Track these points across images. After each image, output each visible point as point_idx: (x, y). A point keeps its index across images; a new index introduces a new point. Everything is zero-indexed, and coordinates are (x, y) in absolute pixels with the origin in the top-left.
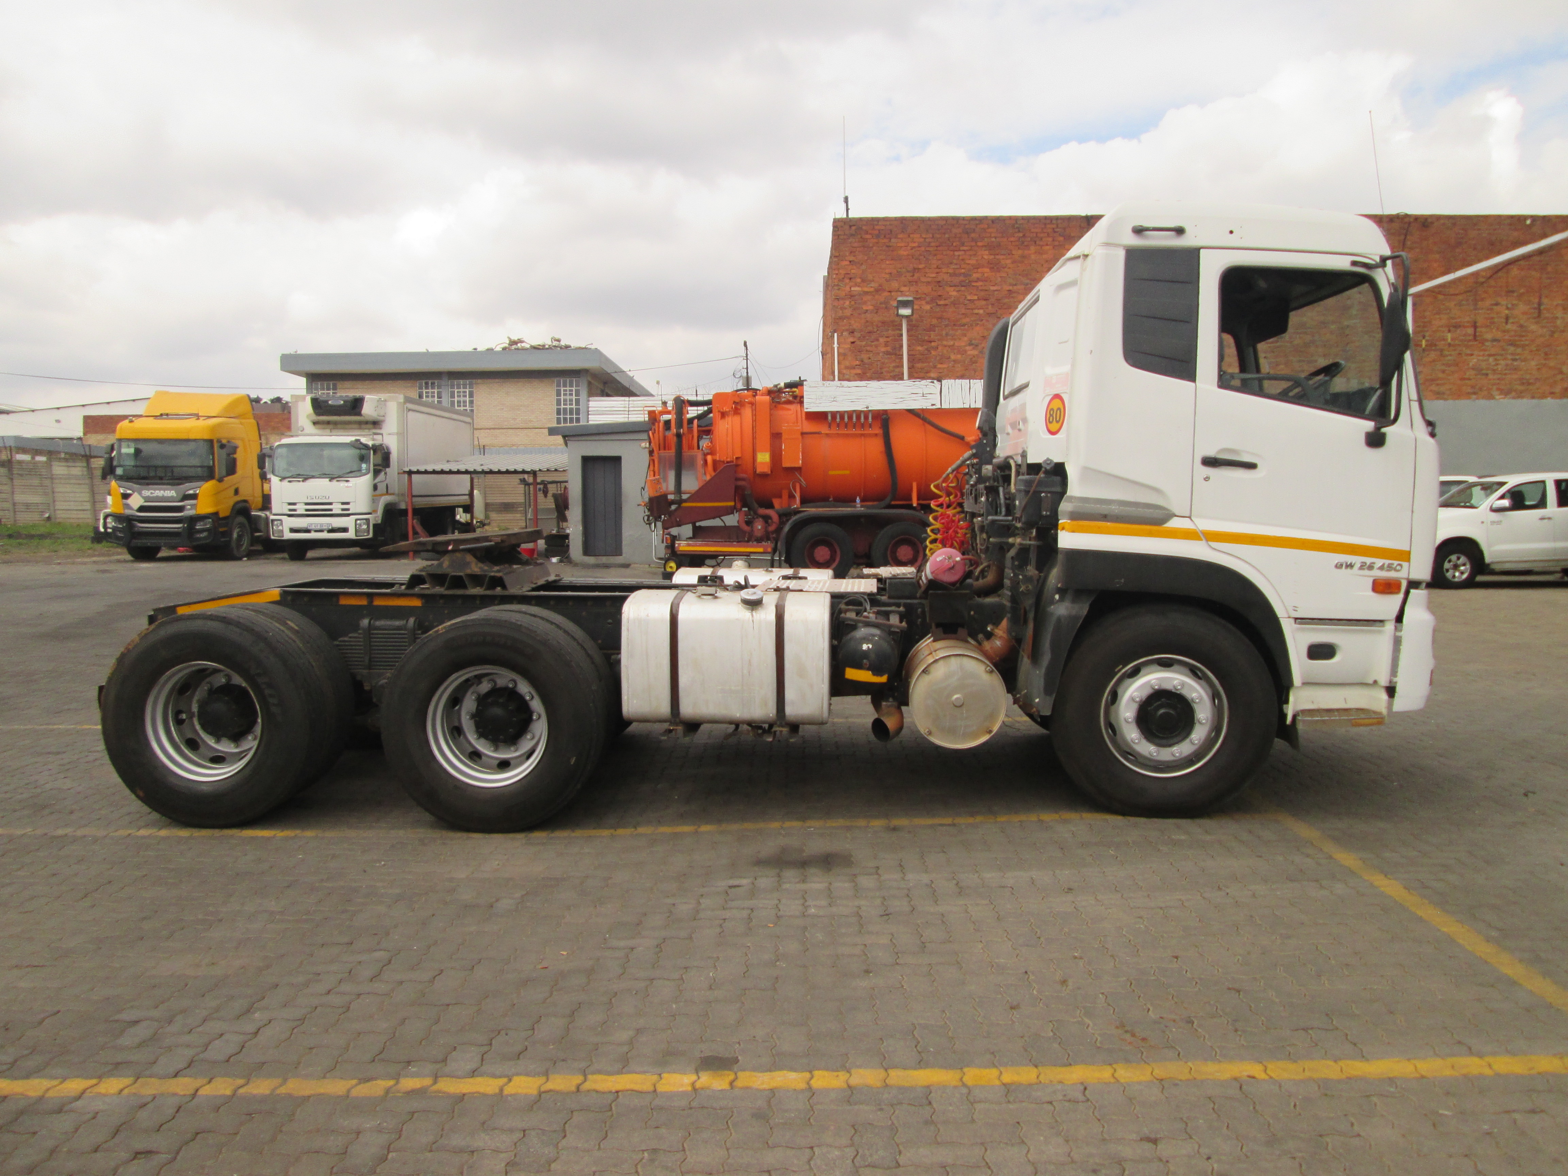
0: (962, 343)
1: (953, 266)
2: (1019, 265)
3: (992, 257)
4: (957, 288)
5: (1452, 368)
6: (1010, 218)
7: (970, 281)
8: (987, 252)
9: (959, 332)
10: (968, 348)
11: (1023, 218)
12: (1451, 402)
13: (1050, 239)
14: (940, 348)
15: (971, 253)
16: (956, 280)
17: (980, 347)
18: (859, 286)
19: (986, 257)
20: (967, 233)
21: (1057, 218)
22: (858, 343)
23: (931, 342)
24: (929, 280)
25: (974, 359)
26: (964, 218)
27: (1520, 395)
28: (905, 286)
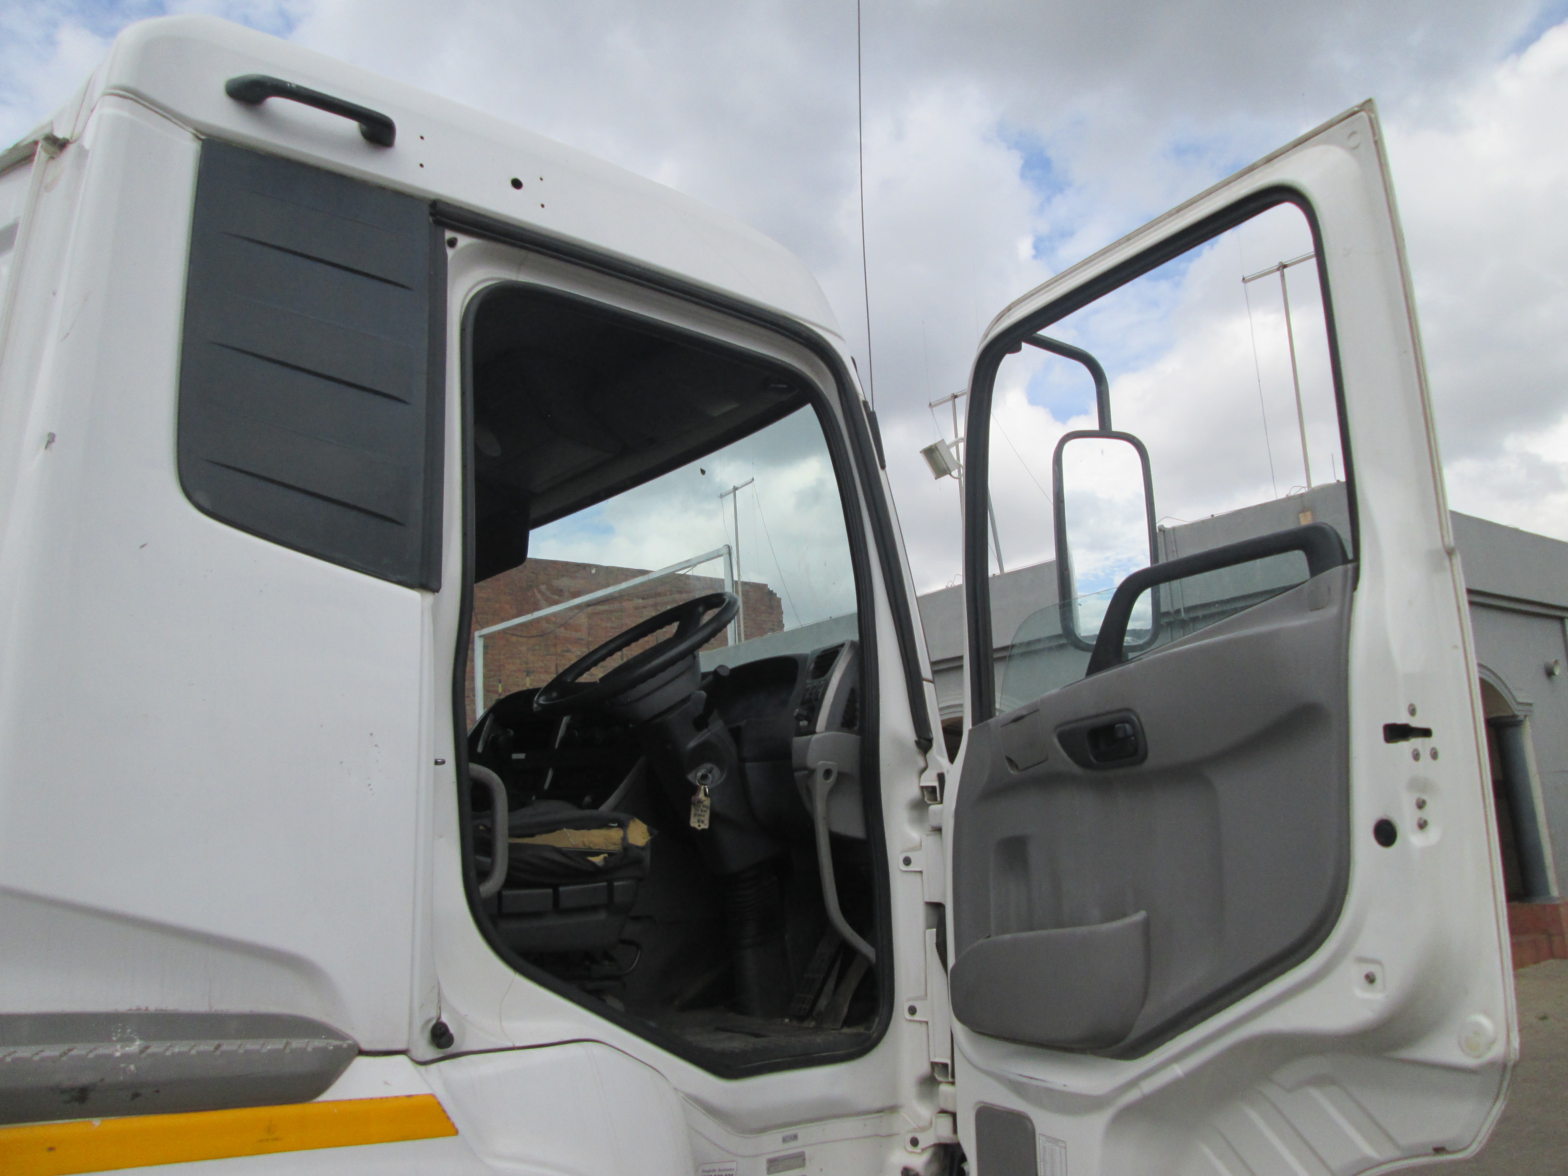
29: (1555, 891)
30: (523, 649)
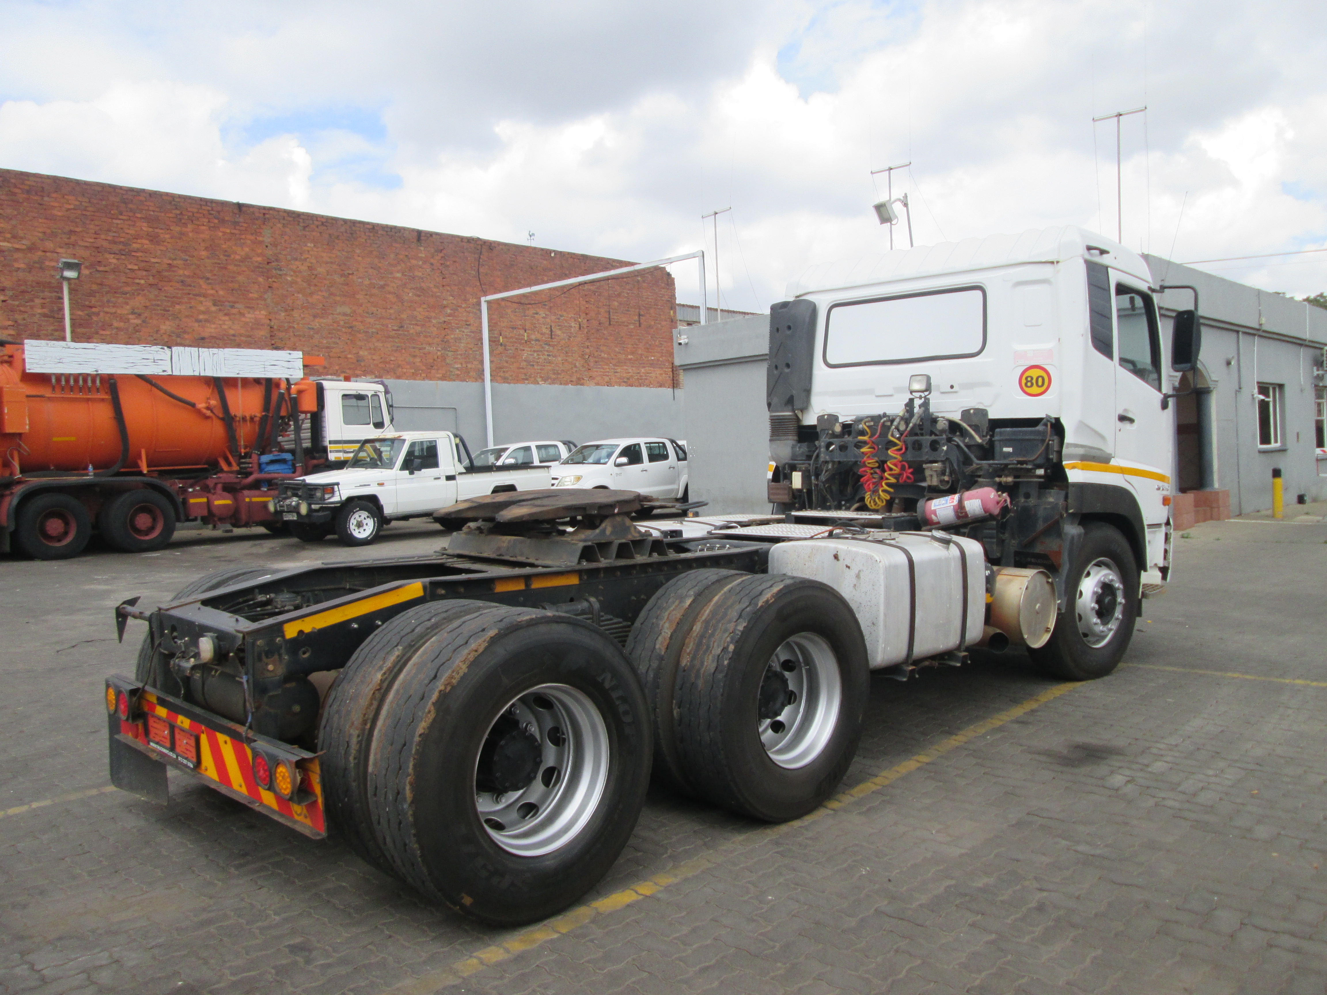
0: (125, 311)
1: (111, 234)
2: (178, 241)
3: (151, 230)
4: (117, 257)
5: (512, 360)
6: (167, 194)
7: (129, 251)
8: (145, 224)
9: (121, 300)
10: (131, 316)
11: (180, 197)
12: (512, 385)
13: (207, 220)
14: (102, 314)
15: (130, 222)
16: (116, 248)
17: (143, 316)
18: (8, 242)
19: (144, 229)
20: (125, 203)
21: (212, 201)
22: (10, 302)
23: (91, 307)
24: (86, 244)
25: (137, 328)
26: (121, 188)
27: (553, 382)
28: (62, 248)
29: (1216, 485)
30: (509, 311)
